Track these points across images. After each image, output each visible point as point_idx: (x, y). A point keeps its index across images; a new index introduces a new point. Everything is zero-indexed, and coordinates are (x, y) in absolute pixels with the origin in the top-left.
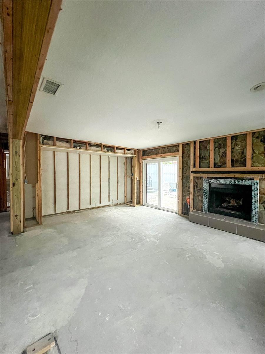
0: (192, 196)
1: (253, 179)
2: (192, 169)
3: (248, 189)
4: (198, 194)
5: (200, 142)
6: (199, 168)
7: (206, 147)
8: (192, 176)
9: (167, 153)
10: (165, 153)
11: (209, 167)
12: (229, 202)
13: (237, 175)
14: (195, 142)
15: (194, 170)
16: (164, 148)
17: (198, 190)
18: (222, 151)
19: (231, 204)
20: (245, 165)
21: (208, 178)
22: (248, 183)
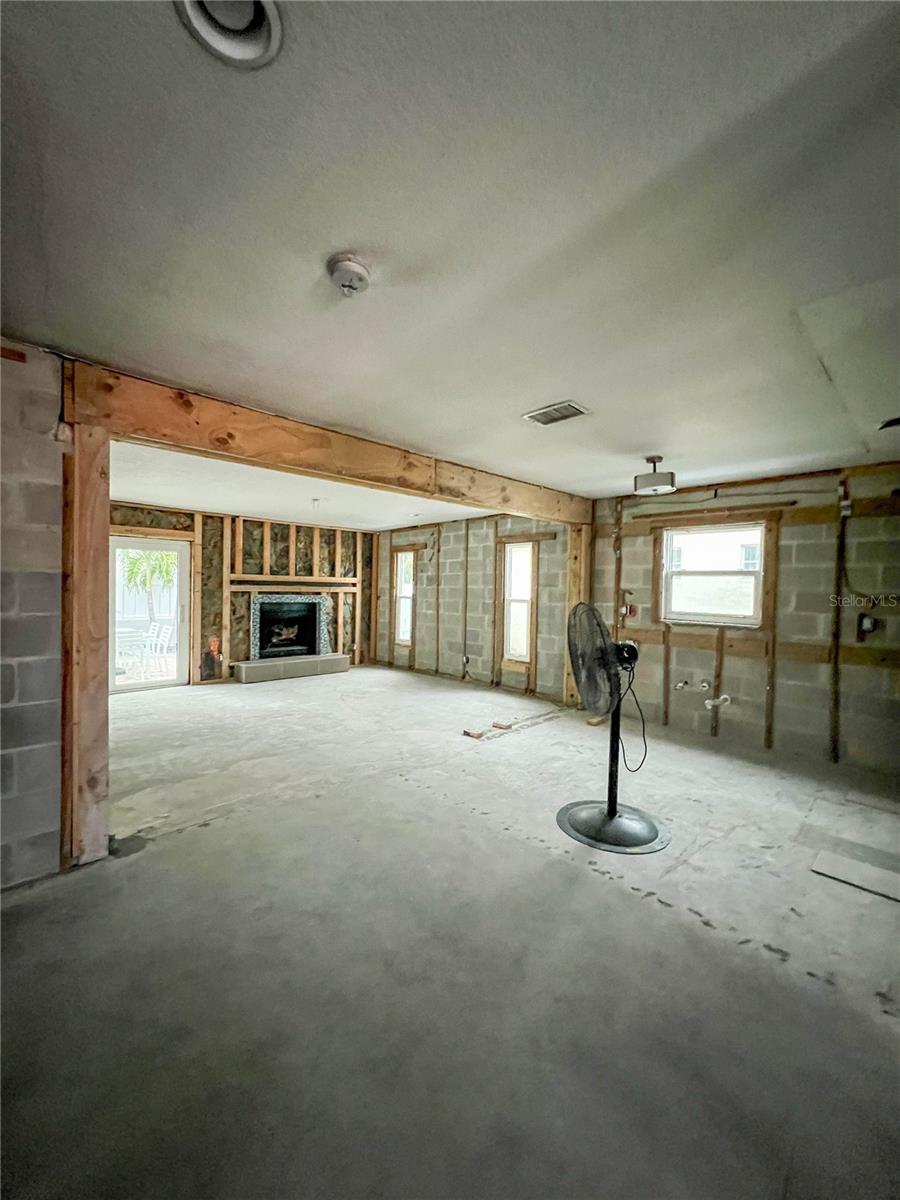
0: (226, 635)
1: (319, 593)
2: (227, 575)
3: (312, 609)
4: (237, 628)
5: (244, 521)
6: (243, 573)
7: (252, 534)
8: (227, 590)
9: (146, 526)
10: (139, 524)
11: (261, 573)
12: (280, 635)
13: (304, 589)
14: (234, 519)
15: (233, 577)
16: (135, 509)
17: (237, 619)
18: (280, 546)
19: (284, 637)
20: (310, 572)
21: (260, 593)
22: (316, 599)
